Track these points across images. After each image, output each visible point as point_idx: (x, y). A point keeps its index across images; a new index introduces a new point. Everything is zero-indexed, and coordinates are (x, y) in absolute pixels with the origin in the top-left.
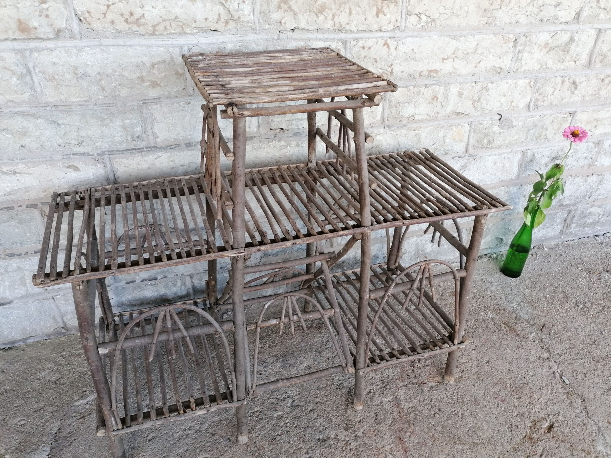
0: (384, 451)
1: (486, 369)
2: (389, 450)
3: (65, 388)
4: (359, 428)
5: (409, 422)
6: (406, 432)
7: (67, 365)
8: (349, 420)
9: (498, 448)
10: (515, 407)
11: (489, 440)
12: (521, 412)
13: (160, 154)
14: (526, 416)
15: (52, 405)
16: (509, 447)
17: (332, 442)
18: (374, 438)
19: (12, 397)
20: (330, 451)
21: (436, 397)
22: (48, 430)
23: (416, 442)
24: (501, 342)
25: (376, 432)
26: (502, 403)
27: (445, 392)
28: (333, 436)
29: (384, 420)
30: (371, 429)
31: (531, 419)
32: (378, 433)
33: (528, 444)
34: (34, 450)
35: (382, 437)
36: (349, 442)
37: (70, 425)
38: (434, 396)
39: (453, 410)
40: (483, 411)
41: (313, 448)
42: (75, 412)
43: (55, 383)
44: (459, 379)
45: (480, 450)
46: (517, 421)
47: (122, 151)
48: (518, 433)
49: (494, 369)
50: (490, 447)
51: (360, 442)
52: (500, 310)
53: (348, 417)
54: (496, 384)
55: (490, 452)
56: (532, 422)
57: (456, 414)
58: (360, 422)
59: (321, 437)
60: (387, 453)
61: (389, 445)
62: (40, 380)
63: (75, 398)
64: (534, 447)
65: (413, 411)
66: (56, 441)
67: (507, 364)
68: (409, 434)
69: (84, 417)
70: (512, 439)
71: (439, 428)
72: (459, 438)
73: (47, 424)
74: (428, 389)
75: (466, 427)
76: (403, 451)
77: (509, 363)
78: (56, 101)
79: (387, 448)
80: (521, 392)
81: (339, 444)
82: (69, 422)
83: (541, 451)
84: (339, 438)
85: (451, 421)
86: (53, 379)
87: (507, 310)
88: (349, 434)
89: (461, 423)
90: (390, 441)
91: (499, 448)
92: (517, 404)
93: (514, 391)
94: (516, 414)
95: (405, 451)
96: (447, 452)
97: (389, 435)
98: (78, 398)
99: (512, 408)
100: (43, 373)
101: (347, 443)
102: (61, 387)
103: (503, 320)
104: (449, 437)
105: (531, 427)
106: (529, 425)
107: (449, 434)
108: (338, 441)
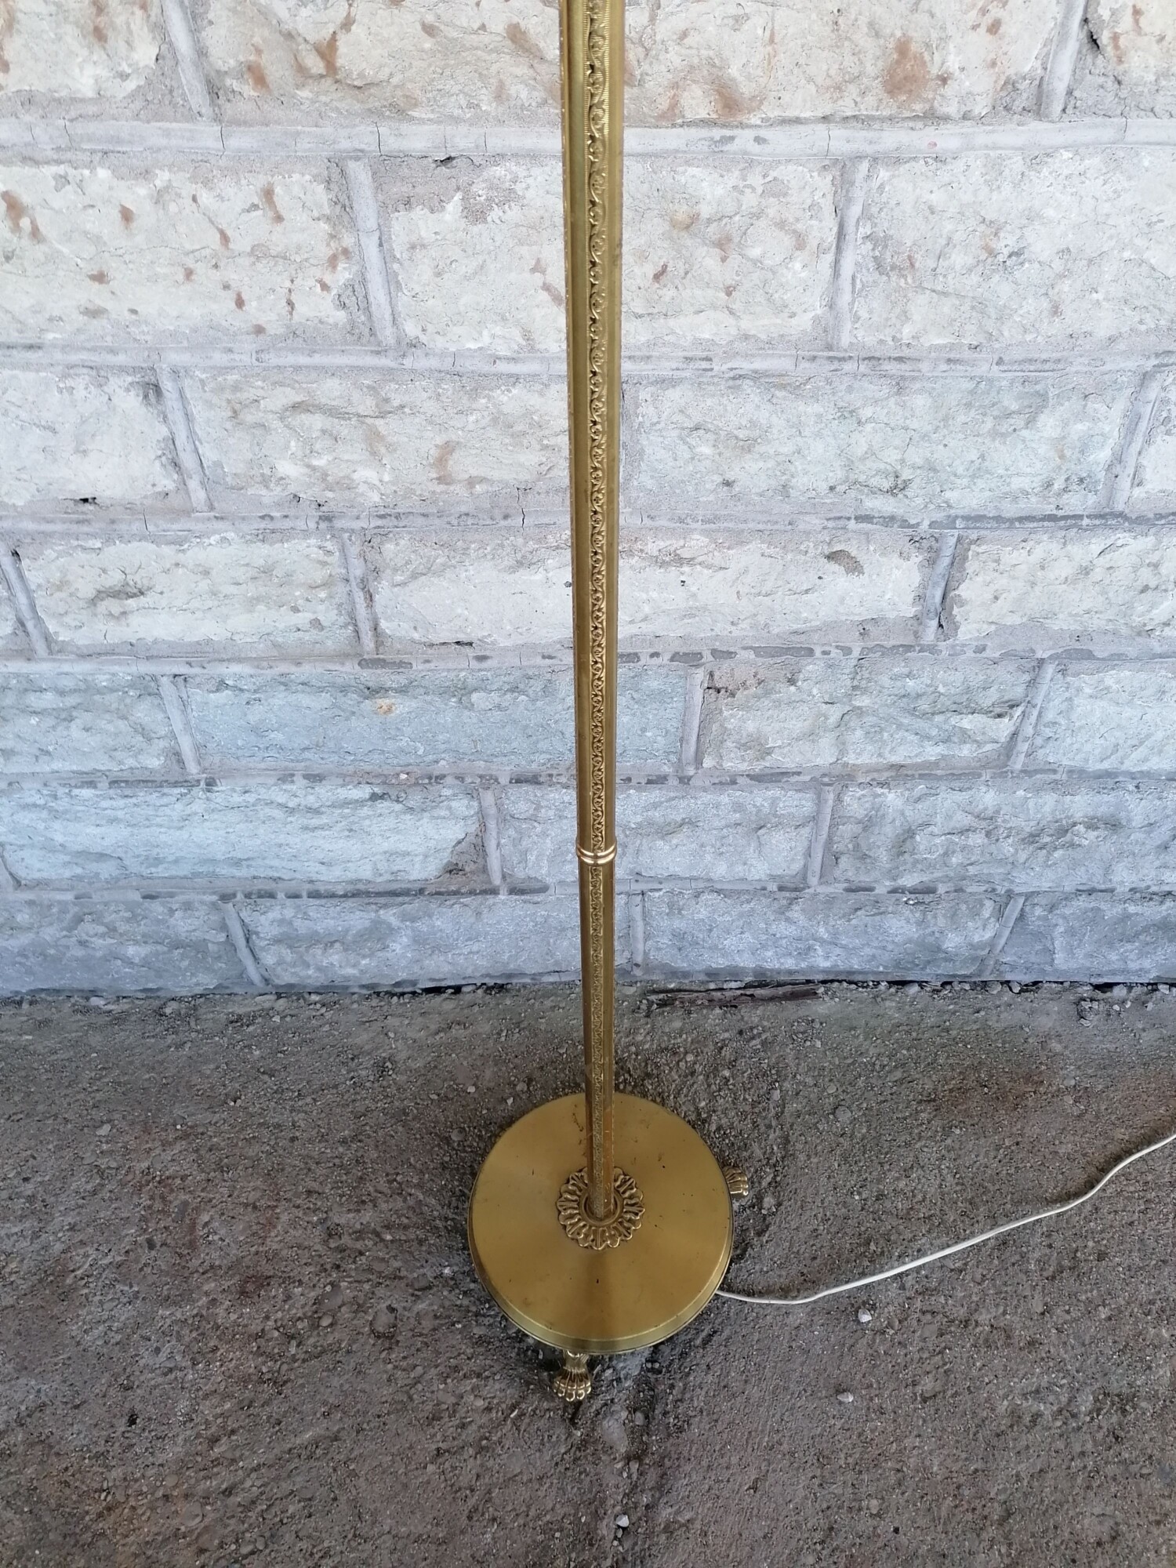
13: (1122, 537)
47: (1011, 521)
78: (881, 342)
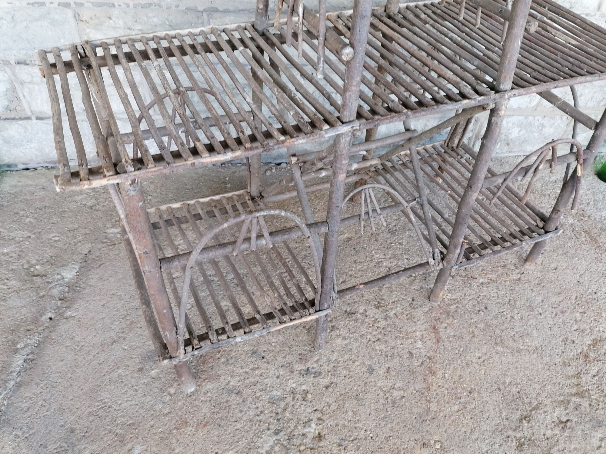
0: (414, 336)
1: (551, 276)
2: (420, 336)
3: (100, 214)
4: (391, 309)
5: (448, 313)
6: (442, 323)
7: (104, 193)
8: (382, 299)
9: (544, 358)
10: (576, 321)
11: (537, 349)
12: (582, 328)
14: (587, 333)
15: (85, 228)
16: (558, 360)
17: (359, 316)
18: (406, 321)
19: (49, 213)
20: (356, 324)
21: (485, 294)
22: (79, 250)
23: (452, 334)
24: (576, 250)
25: (409, 316)
26: (561, 315)
27: (496, 291)
28: (361, 311)
29: (421, 306)
30: (405, 312)
31: (592, 337)
32: (411, 318)
33: (581, 362)
34: (63, 265)
35: (415, 322)
36: (378, 320)
37: (100, 249)
38: (482, 292)
39: (502, 310)
40: (537, 318)
41: (338, 318)
42: (106, 238)
43: (91, 208)
44: (516, 280)
45: (523, 357)
46: (575, 336)
48: (572, 348)
49: (560, 278)
50: (535, 355)
51: (389, 322)
52: (583, 216)
53: (381, 296)
54: (559, 293)
55: (534, 360)
56: (593, 340)
57: (504, 315)
58: (393, 302)
59: (348, 310)
60: (417, 338)
61: (421, 331)
62: (77, 202)
63: (108, 226)
64: (588, 365)
65: (455, 304)
66: (86, 261)
67: (578, 275)
68: (446, 325)
69: (115, 244)
70: (563, 352)
71: (482, 326)
72: (501, 340)
73: (79, 244)
74: (478, 284)
75: (513, 331)
76: (434, 341)
77: (581, 275)
79: (418, 334)
80: (587, 307)
81: (366, 320)
82: (100, 246)
83: (596, 371)
84: (367, 314)
85: (496, 321)
86: (89, 204)
87: (593, 218)
88: (380, 312)
89: (508, 326)
90: (423, 327)
91: (546, 359)
92: (578, 319)
93: (578, 304)
94: (575, 328)
95: (438, 341)
96: (484, 351)
97: (423, 321)
98: (111, 226)
99: (572, 322)
100: (81, 197)
101: (376, 321)
102: (96, 213)
103: (585, 227)
104: (491, 337)
105: (589, 345)
106: (589, 342)
107: (491, 334)
108: (366, 316)
